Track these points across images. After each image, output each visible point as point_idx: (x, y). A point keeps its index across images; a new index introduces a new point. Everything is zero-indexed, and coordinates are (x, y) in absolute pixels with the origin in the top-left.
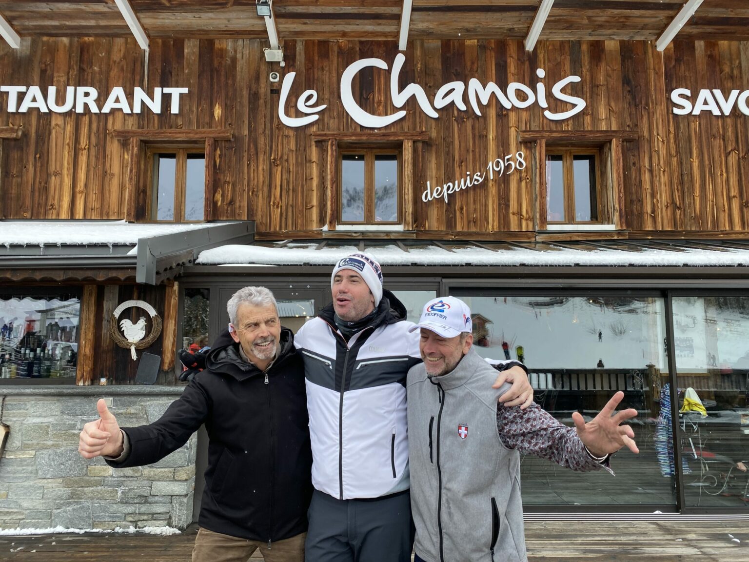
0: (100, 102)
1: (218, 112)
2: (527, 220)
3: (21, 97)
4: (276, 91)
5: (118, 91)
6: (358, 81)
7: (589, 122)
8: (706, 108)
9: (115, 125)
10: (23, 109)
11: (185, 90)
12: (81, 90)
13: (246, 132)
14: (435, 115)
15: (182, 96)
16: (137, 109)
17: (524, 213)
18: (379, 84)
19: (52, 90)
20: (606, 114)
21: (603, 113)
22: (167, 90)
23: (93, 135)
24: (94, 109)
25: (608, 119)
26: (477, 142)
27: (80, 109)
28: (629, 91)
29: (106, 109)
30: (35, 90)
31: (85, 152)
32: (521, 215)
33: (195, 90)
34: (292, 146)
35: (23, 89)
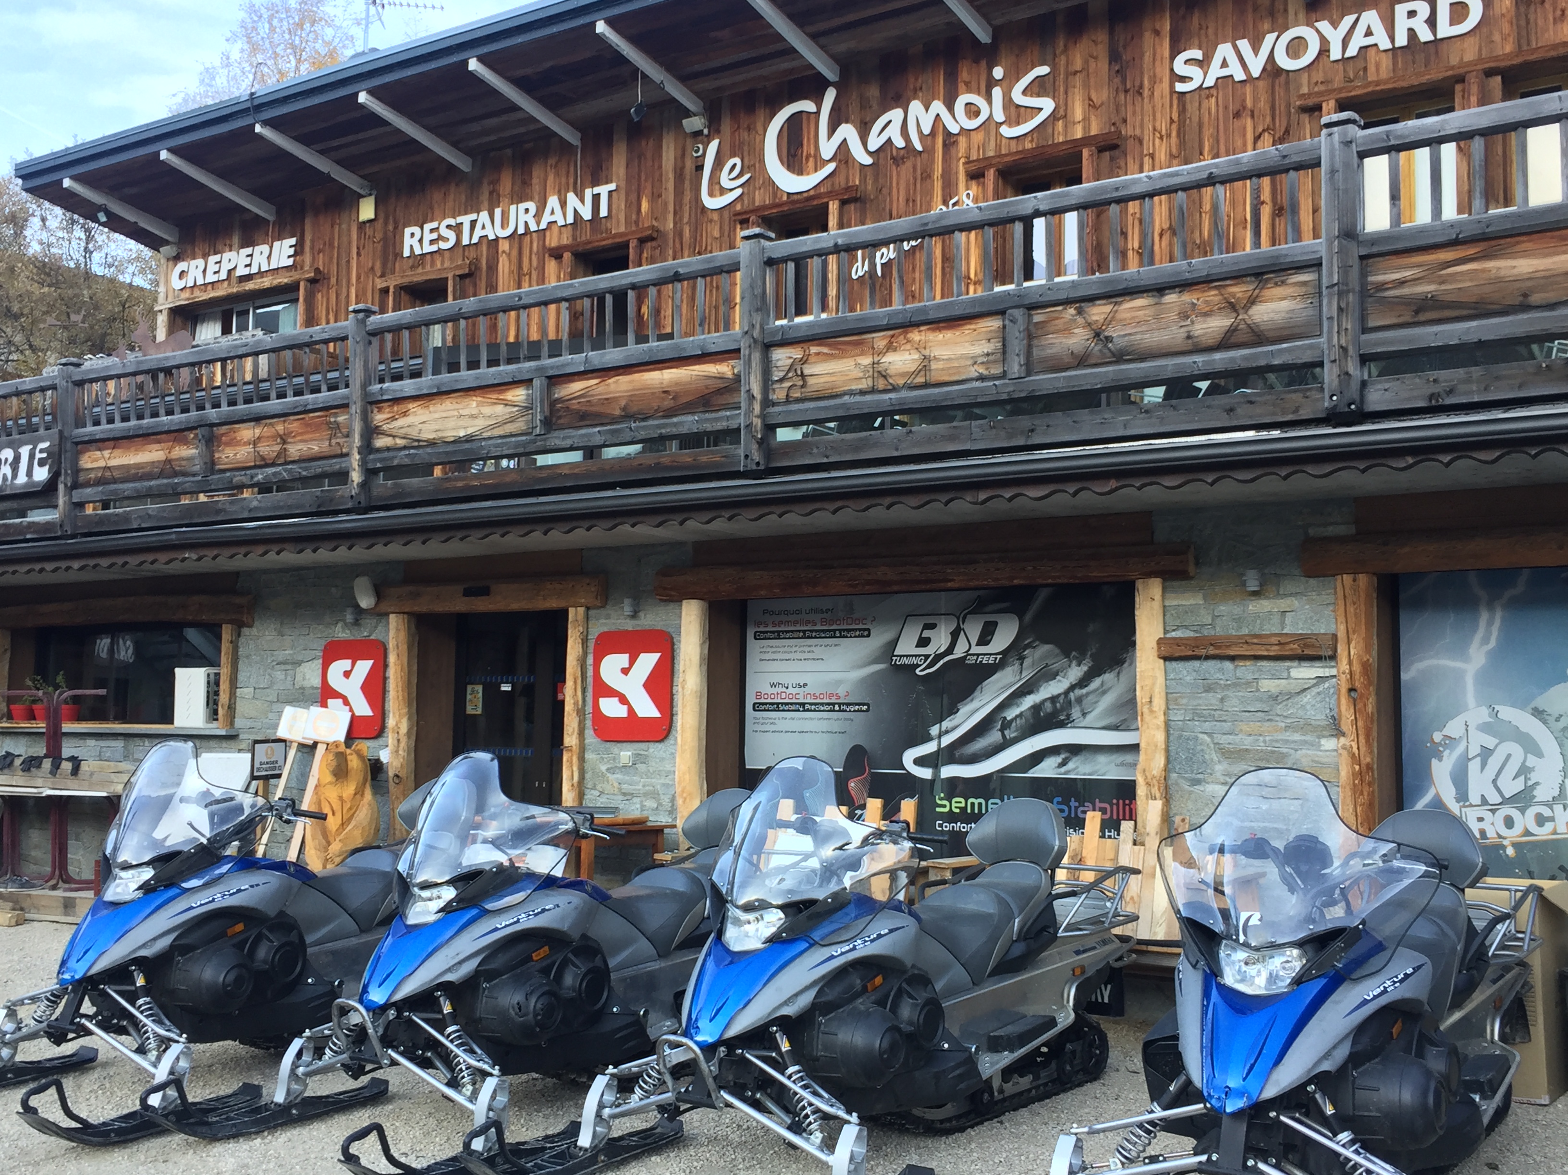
0: (538, 216)
1: (645, 206)
2: (975, 284)
3: (473, 223)
4: (700, 168)
5: (553, 201)
6: (785, 134)
7: (1061, 129)
8: (1225, 72)
9: (552, 241)
10: (475, 240)
11: (612, 186)
12: (522, 206)
13: (671, 226)
14: (867, 160)
15: (610, 192)
16: (570, 219)
17: (972, 276)
18: (809, 133)
19: (498, 212)
20: (1084, 112)
21: (1078, 113)
22: (596, 190)
23: (533, 256)
24: (533, 227)
25: (1086, 120)
26: (918, 185)
27: (521, 230)
28: (1118, 71)
29: (543, 226)
30: (484, 216)
31: (527, 277)
32: (969, 278)
33: (623, 184)
34: (716, 234)
35: (473, 216)
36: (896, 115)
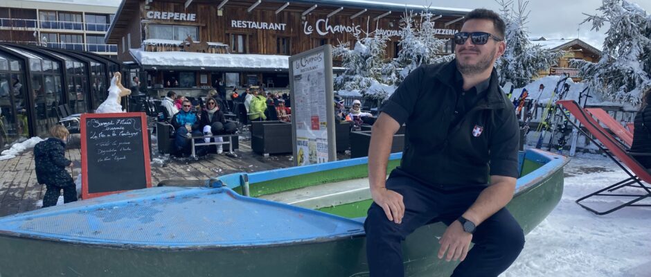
36: (338, 26)
